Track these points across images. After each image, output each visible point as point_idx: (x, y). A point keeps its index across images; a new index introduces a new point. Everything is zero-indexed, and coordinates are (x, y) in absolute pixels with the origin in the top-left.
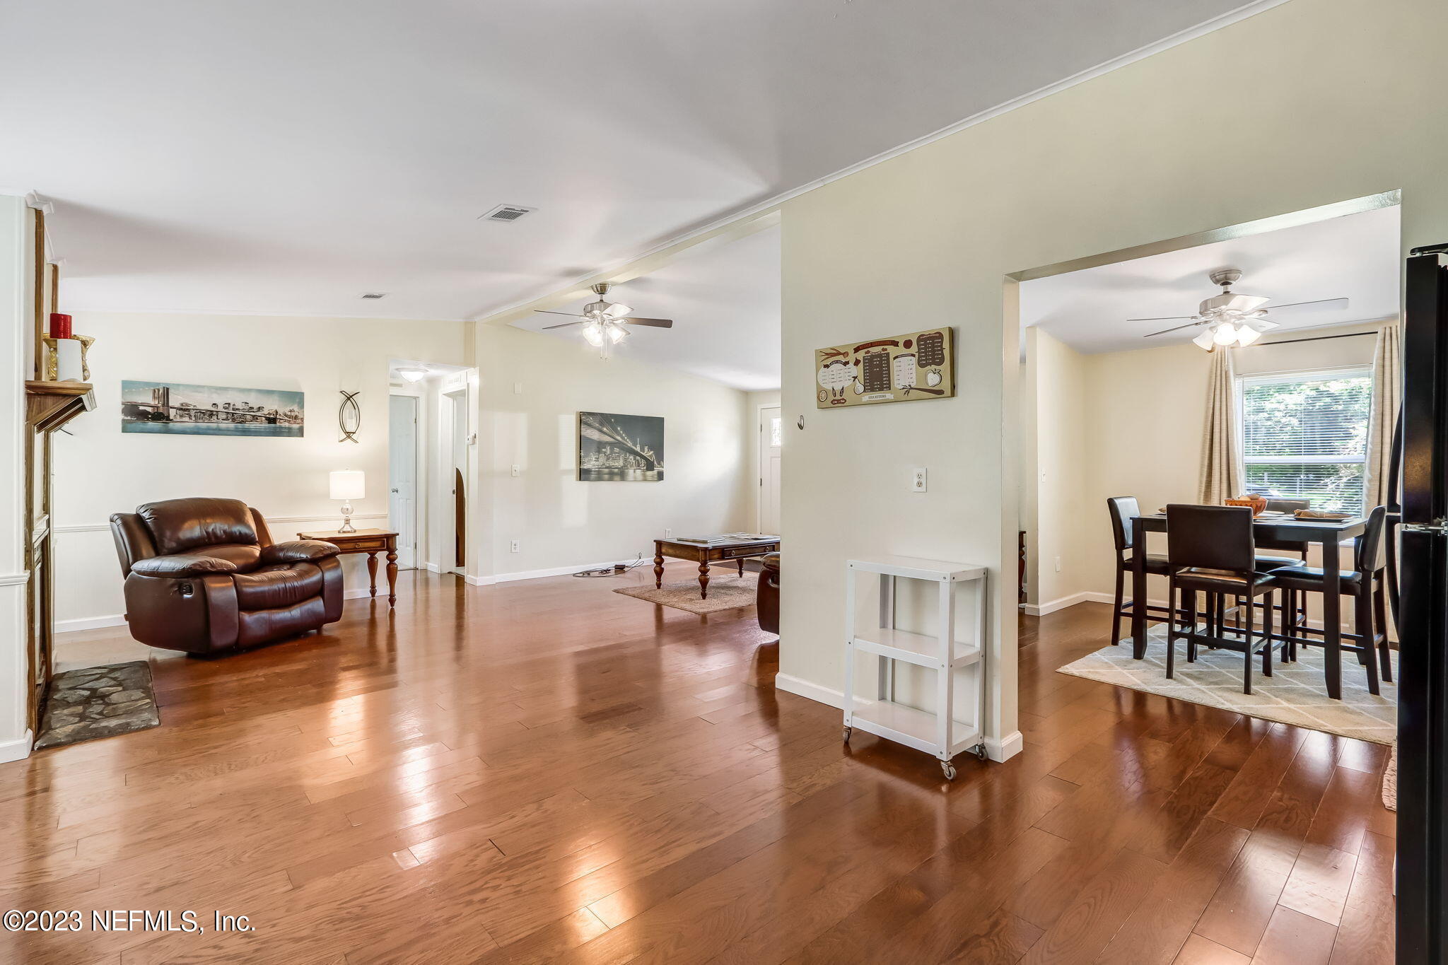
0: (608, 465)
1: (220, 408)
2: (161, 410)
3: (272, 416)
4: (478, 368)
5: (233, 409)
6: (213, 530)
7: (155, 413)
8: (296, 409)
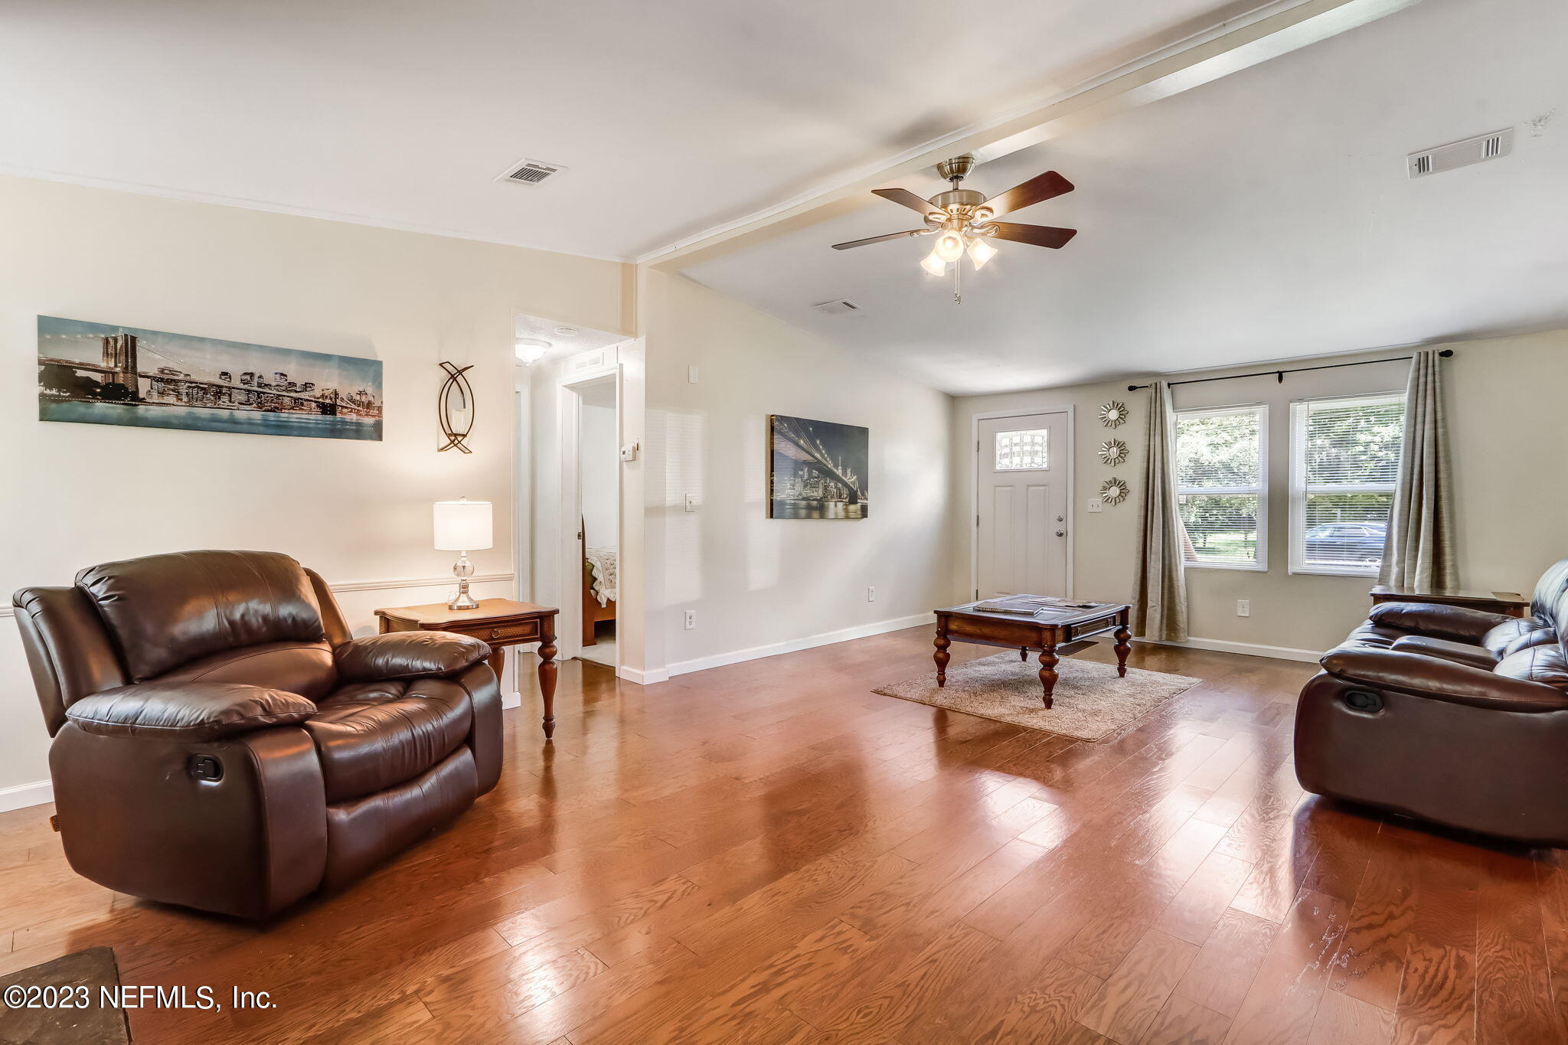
0: (805, 495)
1: (236, 382)
2: (120, 379)
3: (328, 401)
4: (642, 340)
5: (259, 385)
6: (243, 616)
7: (108, 384)
8: (369, 390)
